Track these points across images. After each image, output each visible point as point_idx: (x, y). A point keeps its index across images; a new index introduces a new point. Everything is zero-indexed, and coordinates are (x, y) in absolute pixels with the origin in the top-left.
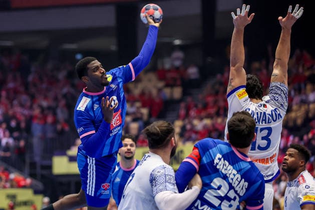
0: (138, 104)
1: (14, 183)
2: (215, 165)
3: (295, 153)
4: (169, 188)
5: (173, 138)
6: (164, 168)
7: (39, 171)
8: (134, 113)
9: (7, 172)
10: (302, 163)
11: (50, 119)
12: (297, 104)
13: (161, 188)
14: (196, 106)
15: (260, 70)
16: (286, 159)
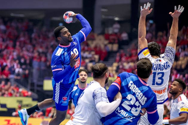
0: (93, 53)
1: (22, 94)
2: (129, 87)
3: (177, 84)
4: (104, 100)
5: (107, 73)
6: (101, 89)
7: (36, 88)
8: (90, 58)
9: (18, 87)
10: (181, 89)
11: (43, 59)
12: (182, 56)
13: (99, 100)
14: (125, 55)
15: (162, 36)
16: (171, 87)
